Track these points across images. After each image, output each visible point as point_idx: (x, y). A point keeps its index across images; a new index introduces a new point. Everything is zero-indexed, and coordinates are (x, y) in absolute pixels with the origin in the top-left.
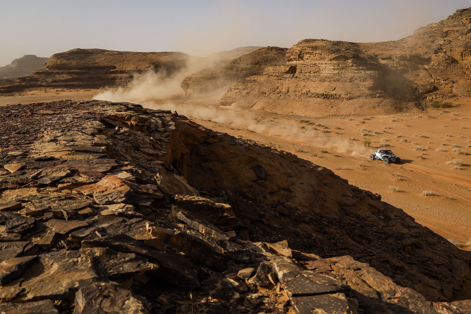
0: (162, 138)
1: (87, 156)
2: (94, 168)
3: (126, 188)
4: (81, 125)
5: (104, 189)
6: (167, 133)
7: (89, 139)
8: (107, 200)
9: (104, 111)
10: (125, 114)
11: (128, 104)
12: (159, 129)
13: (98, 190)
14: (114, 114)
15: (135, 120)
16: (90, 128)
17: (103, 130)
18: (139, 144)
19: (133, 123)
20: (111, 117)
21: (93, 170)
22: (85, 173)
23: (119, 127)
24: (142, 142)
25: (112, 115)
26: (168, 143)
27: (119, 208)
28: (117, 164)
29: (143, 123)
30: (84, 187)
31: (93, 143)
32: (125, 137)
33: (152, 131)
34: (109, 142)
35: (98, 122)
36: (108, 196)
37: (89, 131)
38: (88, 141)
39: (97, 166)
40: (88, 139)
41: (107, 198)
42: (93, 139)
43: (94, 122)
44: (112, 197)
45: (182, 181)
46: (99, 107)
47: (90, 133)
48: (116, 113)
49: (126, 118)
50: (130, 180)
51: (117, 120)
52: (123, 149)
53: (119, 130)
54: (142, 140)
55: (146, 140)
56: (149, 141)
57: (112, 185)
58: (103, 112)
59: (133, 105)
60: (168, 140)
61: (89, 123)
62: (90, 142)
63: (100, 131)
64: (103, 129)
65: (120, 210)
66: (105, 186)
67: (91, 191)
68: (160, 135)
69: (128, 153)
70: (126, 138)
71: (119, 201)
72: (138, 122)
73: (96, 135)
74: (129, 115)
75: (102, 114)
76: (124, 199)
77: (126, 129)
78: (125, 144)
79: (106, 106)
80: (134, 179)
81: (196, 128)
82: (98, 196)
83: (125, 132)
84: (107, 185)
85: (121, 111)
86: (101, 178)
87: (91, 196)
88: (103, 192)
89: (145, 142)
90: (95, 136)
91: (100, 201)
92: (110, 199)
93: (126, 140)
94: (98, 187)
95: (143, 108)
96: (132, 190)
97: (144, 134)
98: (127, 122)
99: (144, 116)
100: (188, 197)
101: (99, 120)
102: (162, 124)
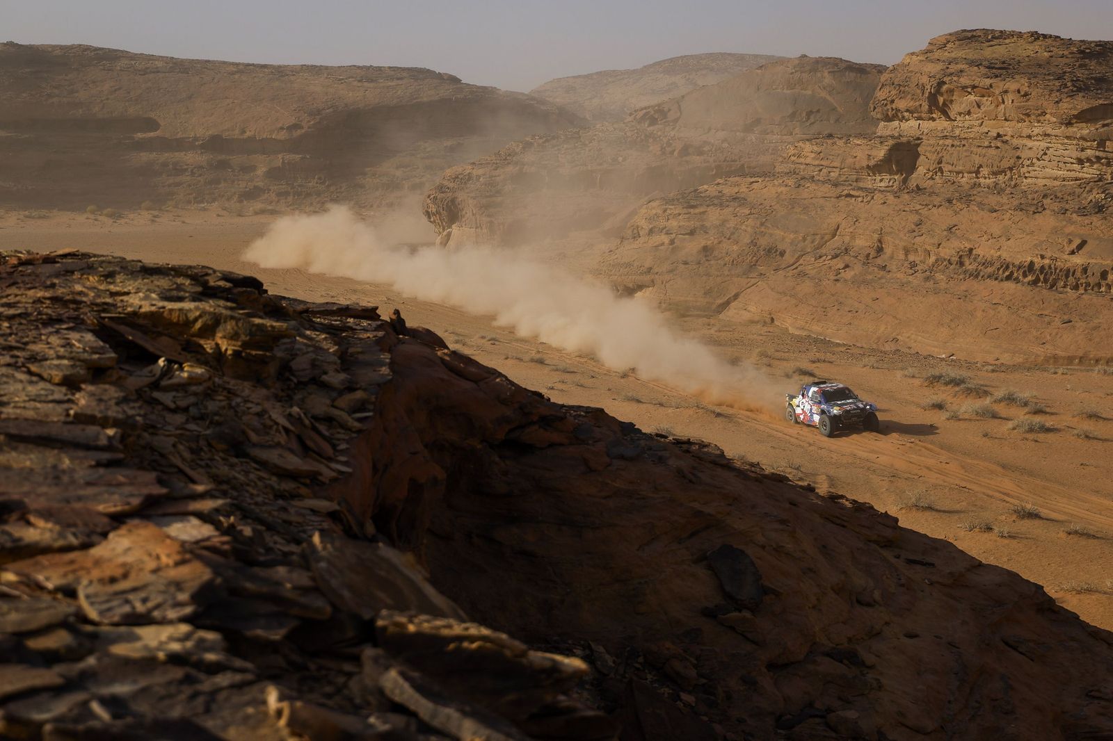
0: (337, 412)
1: (51, 456)
2: (79, 499)
3: (195, 573)
4: (26, 344)
5: (118, 572)
6: (359, 395)
7: (57, 396)
8: (127, 609)
9: (113, 294)
10: (197, 308)
11: (207, 274)
12: (325, 377)
13: (96, 574)
14: (153, 309)
15: (234, 337)
16: (59, 357)
17: (110, 368)
18: (244, 432)
19: (227, 347)
20: (141, 321)
21: (78, 506)
22: (47, 515)
23: (169, 361)
24: (255, 422)
25: (143, 310)
26: (359, 431)
27: (172, 639)
28: (164, 491)
29: (267, 351)
30: (44, 560)
31: (72, 412)
32: (192, 399)
33: (300, 383)
34: (131, 412)
35: (89, 337)
36: (131, 597)
37: (57, 368)
38: (51, 405)
39: (90, 491)
40: (50, 398)
41: (127, 602)
42: (69, 401)
43: (74, 337)
44: (144, 601)
45: (407, 572)
46: (93, 280)
47: (57, 375)
48: (161, 304)
49: (198, 325)
50: (213, 549)
51: (160, 334)
52: (181, 447)
53: (167, 372)
54: (259, 415)
55: (274, 416)
56: (283, 421)
57: (146, 558)
58: (109, 300)
59: (226, 277)
60: (360, 420)
61: (54, 340)
62: (60, 408)
63: (97, 373)
64: (109, 364)
65: (176, 647)
66: (121, 560)
67: (70, 578)
68: (328, 402)
69: (203, 463)
70: (195, 404)
71: (172, 614)
72: (245, 345)
73: (83, 386)
74: (210, 313)
75: (105, 307)
76: (188, 610)
77: (199, 371)
78: (192, 426)
79: (119, 278)
80: (226, 547)
81: (476, 382)
82: (96, 595)
83: (193, 380)
84: (129, 559)
85: (181, 299)
86: (105, 535)
87: (70, 592)
88: (113, 580)
89: (269, 423)
90: (79, 389)
91: (101, 613)
92: (140, 608)
93: (193, 411)
94: (98, 562)
95: (266, 291)
96: (219, 580)
97: (264, 392)
98: (202, 342)
99: (268, 322)
100: (428, 621)
101: (92, 328)
102: (340, 358)
